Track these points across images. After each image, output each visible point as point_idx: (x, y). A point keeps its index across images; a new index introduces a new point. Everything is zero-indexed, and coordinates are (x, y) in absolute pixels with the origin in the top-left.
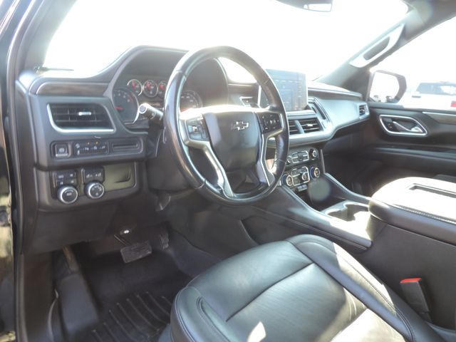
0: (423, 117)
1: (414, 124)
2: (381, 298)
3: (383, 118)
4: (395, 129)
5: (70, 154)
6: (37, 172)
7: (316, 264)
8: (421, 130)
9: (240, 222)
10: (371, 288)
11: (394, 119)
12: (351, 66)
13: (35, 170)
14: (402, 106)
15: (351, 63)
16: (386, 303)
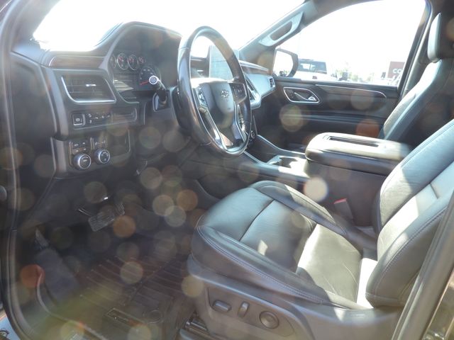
0: (316, 88)
1: (310, 95)
2: (324, 215)
3: (286, 89)
4: (296, 98)
5: (84, 124)
6: (54, 141)
7: (277, 200)
8: (314, 99)
9: (196, 181)
10: (317, 210)
11: (294, 91)
12: (261, 44)
13: (51, 140)
14: (300, 80)
15: (260, 42)
16: (328, 218)
